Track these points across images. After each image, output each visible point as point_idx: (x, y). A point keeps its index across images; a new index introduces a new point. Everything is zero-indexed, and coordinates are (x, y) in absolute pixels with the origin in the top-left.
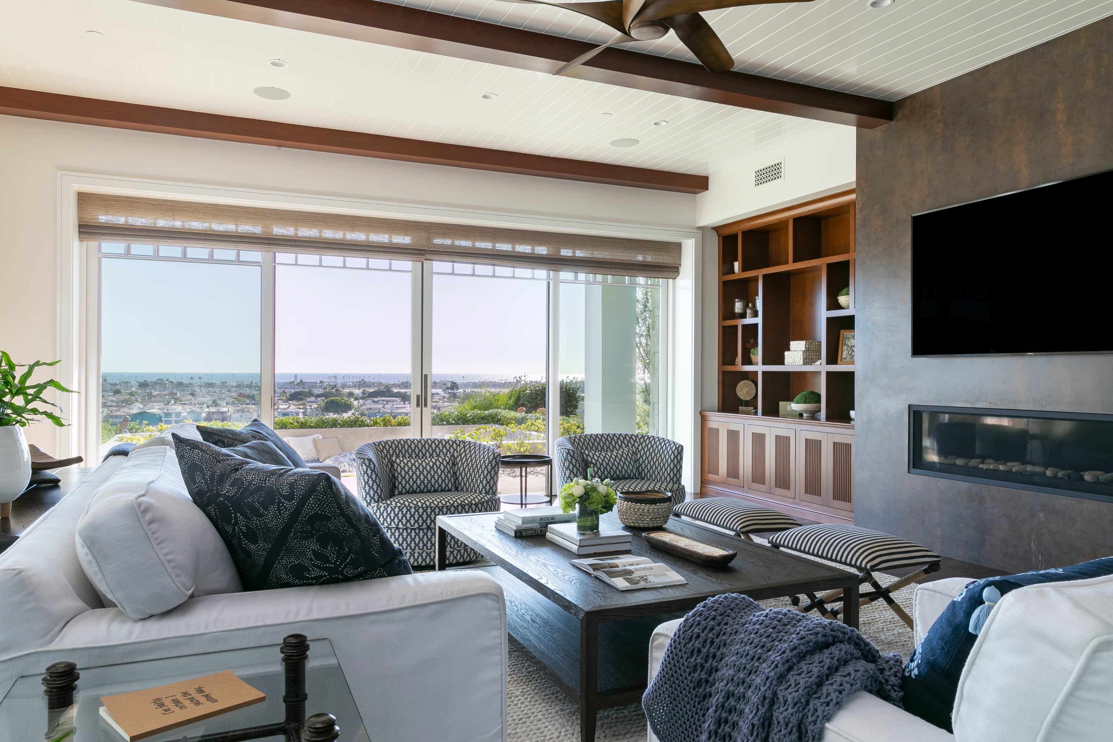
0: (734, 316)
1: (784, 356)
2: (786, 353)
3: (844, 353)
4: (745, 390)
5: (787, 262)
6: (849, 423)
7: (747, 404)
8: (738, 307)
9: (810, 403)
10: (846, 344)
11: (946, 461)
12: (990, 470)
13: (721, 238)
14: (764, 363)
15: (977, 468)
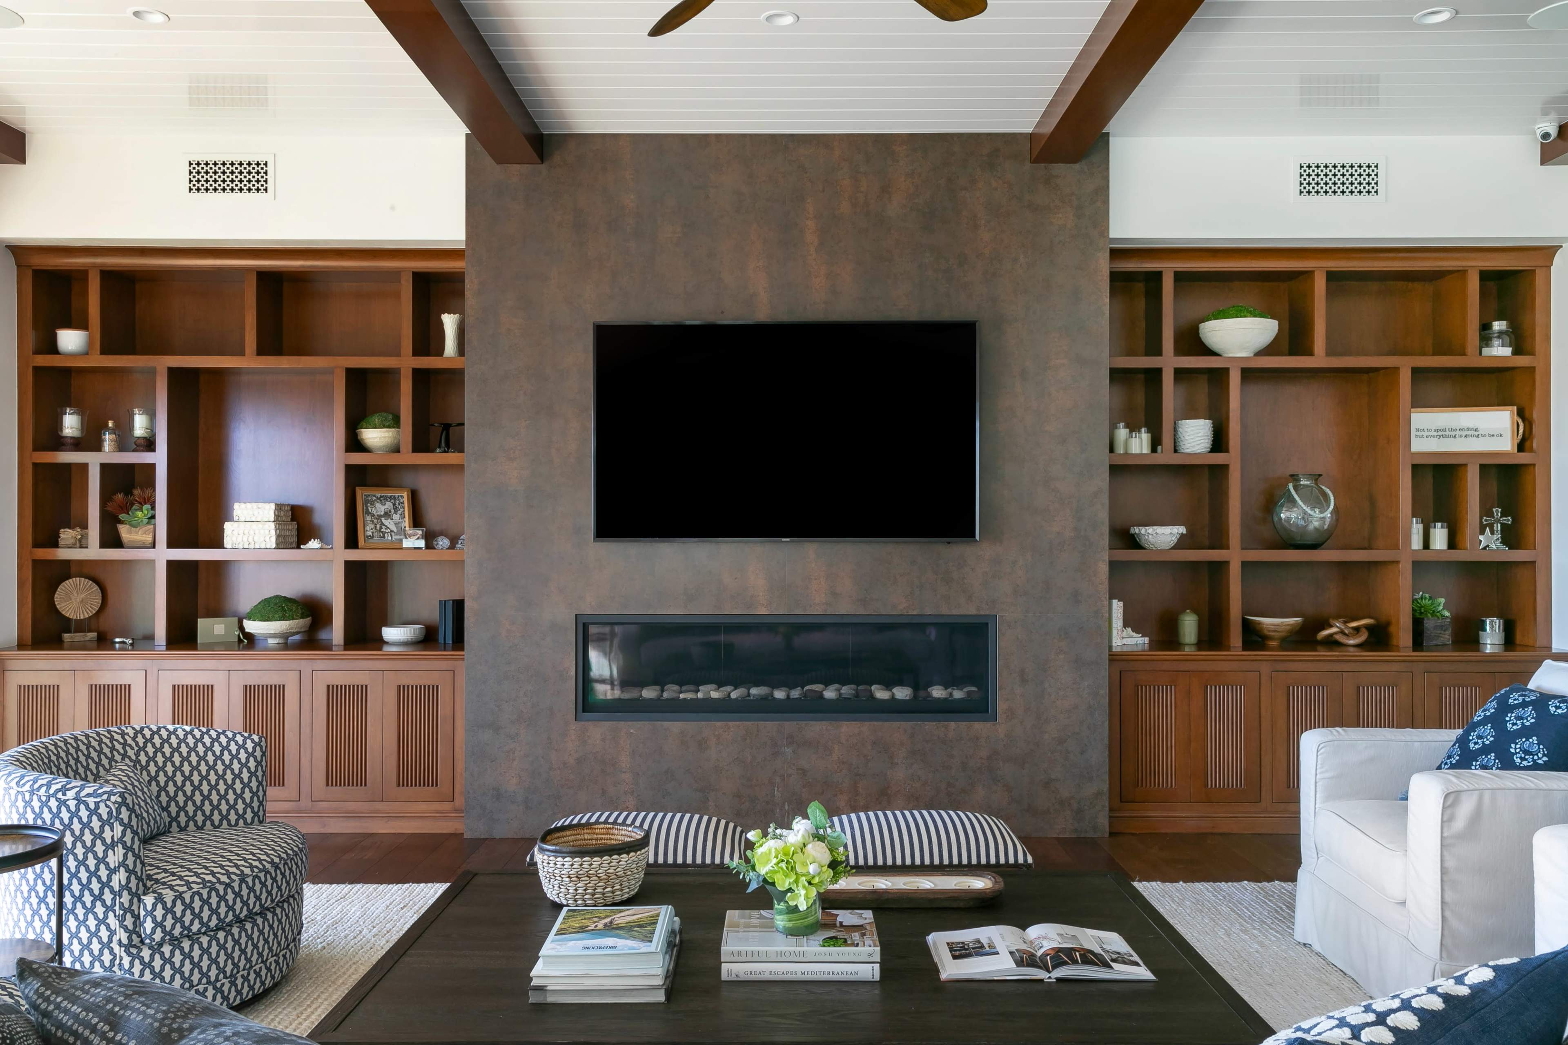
0: (58, 443)
1: (223, 530)
2: (227, 526)
3: (368, 528)
4: (77, 597)
5: (241, 353)
6: (380, 649)
7: (81, 626)
8: (71, 424)
9: (293, 619)
10: (368, 513)
11: (626, 696)
12: (697, 699)
13: (30, 273)
14: (171, 544)
15: (676, 700)
